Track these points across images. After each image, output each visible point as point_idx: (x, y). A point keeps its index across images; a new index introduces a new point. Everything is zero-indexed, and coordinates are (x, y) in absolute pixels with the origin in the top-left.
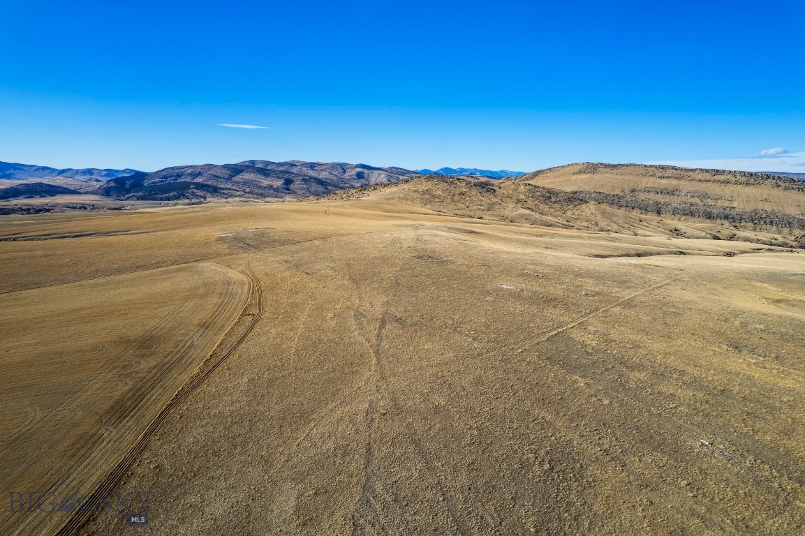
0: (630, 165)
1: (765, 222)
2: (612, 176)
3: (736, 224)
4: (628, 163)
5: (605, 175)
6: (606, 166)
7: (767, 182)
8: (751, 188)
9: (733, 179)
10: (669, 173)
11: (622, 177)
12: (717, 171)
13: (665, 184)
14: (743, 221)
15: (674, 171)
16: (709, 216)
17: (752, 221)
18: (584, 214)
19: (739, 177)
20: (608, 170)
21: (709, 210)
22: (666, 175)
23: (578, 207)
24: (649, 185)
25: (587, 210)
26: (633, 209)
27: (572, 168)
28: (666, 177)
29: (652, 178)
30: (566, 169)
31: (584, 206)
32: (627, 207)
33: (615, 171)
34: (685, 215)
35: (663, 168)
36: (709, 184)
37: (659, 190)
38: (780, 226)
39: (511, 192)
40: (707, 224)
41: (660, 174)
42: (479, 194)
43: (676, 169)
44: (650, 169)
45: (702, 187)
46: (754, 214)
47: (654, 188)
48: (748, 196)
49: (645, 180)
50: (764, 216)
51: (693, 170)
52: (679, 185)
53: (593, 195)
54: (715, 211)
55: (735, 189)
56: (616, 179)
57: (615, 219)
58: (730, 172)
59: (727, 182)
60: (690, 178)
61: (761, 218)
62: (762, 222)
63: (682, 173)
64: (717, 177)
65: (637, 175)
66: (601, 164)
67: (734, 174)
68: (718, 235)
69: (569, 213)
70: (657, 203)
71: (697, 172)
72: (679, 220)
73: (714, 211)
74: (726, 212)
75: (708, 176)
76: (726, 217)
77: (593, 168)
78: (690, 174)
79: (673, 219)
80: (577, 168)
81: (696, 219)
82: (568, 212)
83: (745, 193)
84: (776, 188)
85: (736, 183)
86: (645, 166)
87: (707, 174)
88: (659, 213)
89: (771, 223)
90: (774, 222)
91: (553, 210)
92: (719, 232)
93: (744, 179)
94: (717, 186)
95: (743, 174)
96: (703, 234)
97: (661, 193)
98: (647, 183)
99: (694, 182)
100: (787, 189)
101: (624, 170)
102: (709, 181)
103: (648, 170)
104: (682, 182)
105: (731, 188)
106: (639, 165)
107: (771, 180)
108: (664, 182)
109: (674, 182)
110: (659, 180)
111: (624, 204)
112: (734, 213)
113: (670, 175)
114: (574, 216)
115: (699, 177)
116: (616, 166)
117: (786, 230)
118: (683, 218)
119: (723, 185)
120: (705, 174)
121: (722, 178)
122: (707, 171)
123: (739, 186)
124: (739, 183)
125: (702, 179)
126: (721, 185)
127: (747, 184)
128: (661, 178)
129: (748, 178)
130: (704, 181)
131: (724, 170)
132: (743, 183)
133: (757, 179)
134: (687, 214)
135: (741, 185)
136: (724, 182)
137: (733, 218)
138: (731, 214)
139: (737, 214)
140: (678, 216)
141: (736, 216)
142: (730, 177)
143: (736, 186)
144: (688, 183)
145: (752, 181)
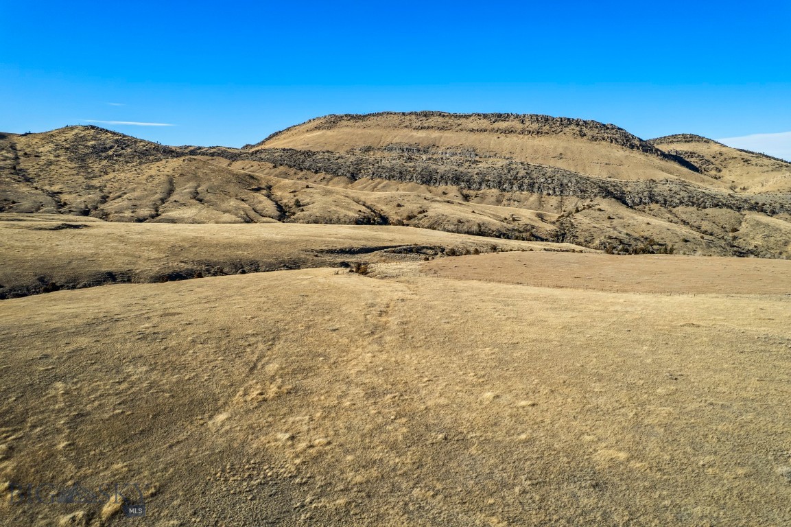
0: (383, 114)
1: (521, 187)
2: (351, 130)
3: (469, 193)
5: (345, 129)
7: (568, 129)
8: (543, 138)
9: (519, 126)
10: (432, 121)
11: (364, 131)
12: (500, 116)
13: (418, 138)
14: (483, 186)
15: (440, 119)
16: (428, 179)
17: (500, 185)
19: (527, 124)
20: (352, 122)
21: (433, 167)
22: (427, 125)
24: (396, 140)
28: (425, 128)
29: (406, 130)
30: (303, 126)
33: (360, 123)
34: (389, 178)
35: (426, 115)
36: (483, 136)
37: (406, 147)
41: (418, 124)
43: (444, 116)
44: (408, 117)
45: (471, 140)
46: (506, 171)
47: (401, 143)
48: (536, 152)
49: (395, 132)
50: (522, 173)
51: (466, 117)
52: (441, 138)
54: (443, 170)
55: (519, 141)
58: (517, 116)
59: (510, 131)
60: (459, 128)
61: (516, 178)
62: (515, 187)
63: (449, 121)
64: (498, 125)
65: (387, 127)
66: (347, 115)
67: (523, 119)
71: (472, 118)
73: (441, 168)
75: (485, 123)
76: (458, 180)
77: (334, 121)
78: (463, 121)
81: (402, 185)
83: (533, 146)
84: (579, 138)
85: (523, 132)
86: (404, 114)
87: (485, 120)
89: (531, 187)
93: (535, 126)
94: (494, 137)
95: (536, 118)
98: (395, 137)
99: (462, 134)
100: (594, 139)
102: (485, 130)
103: (405, 119)
104: (447, 134)
105: (515, 139)
106: (395, 114)
107: (573, 127)
108: (420, 135)
109: (435, 134)
110: (413, 133)
112: (473, 171)
113: (432, 124)
115: (473, 125)
116: (364, 116)
119: (502, 137)
120: (482, 121)
121: (503, 125)
122: (485, 116)
123: (526, 137)
124: (526, 133)
125: (475, 128)
126: (500, 136)
127: (538, 133)
128: (417, 129)
129: (540, 125)
130: (477, 130)
131: (510, 113)
132: (533, 132)
133: (554, 125)
134: (394, 177)
135: (529, 135)
136: (505, 132)
137: (469, 181)
138: (467, 174)
139: (477, 174)
140: (377, 181)
141: (475, 177)
142: (515, 124)
143: (521, 136)
144: (454, 135)
145: (546, 128)
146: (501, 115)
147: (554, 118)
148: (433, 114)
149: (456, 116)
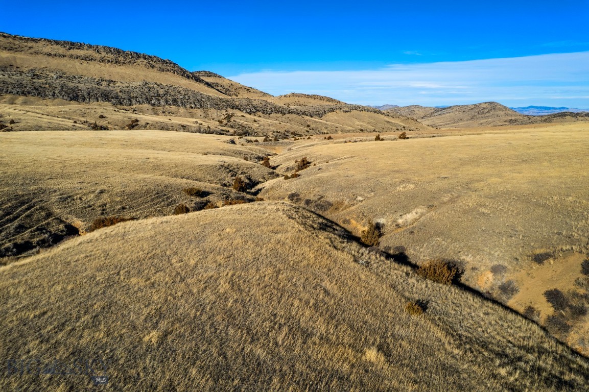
1: (167, 102)
3: (125, 107)
7: (139, 61)
8: (123, 67)
9: (96, 55)
12: (73, 44)
14: (134, 101)
15: (2, 39)
16: (75, 96)
17: (148, 100)
19: (103, 54)
21: (71, 85)
34: (23, 94)
36: (64, 61)
38: (188, 106)
40: (74, 106)
45: (54, 63)
46: (147, 90)
50: (161, 92)
51: (36, 41)
52: (15, 58)
54: (84, 87)
55: (103, 68)
58: (90, 47)
60: (32, 50)
61: (159, 95)
62: (162, 102)
64: (74, 52)
67: (97, 49)
68: (101, 122)
71: (42, 43)
72: (12, 102)
73: (81, 86)
74: (102, 87)
75: (61, 50)
76: (106, 97)
78: (30, 44)
81: (48, 101)
83: (118, 73)
84: (150, 68)
85: (102, 60)
87: (58, 47)
89: (175, 101)
90: (179, 101)
92: (102, 117)
93: (110, 56)
94: (77, 63)
95: (109, 50)
96: (70, 123)
99: (40, 57)
100: (162, 70)
102: (64, 56)
104: (19, 56)
105: (98, 66)
107: (142, 59)
109: (5, 54)
112: (117, 88)
115: (48, 49)
117: (199, 112)
118: (21, 99)
119: (85, 63)
120: (55, 46)
121: (81, 53)
122: (56, 42)
123: (107, 65)
124: (106, 61)
125: (53, 53)
126: (82, 62)
127: (116, 62)
129: (115, 56)
130: (55, 55)
131: (82, 43)
132: (112, 62)
133: (127, 57)
134: (29, 93)
135: (110, 64)
136: (85, 59)
137: (117, 98)
138: (111, 92)
139: (121, 92)
140: (8, 96)
141: (120, 94)
142: (91, 52)
143: (103, 64)
144: (31, 58)
145: (121, 59)
146: (74, 44)
147: (124, 52)
149: (21, 39)
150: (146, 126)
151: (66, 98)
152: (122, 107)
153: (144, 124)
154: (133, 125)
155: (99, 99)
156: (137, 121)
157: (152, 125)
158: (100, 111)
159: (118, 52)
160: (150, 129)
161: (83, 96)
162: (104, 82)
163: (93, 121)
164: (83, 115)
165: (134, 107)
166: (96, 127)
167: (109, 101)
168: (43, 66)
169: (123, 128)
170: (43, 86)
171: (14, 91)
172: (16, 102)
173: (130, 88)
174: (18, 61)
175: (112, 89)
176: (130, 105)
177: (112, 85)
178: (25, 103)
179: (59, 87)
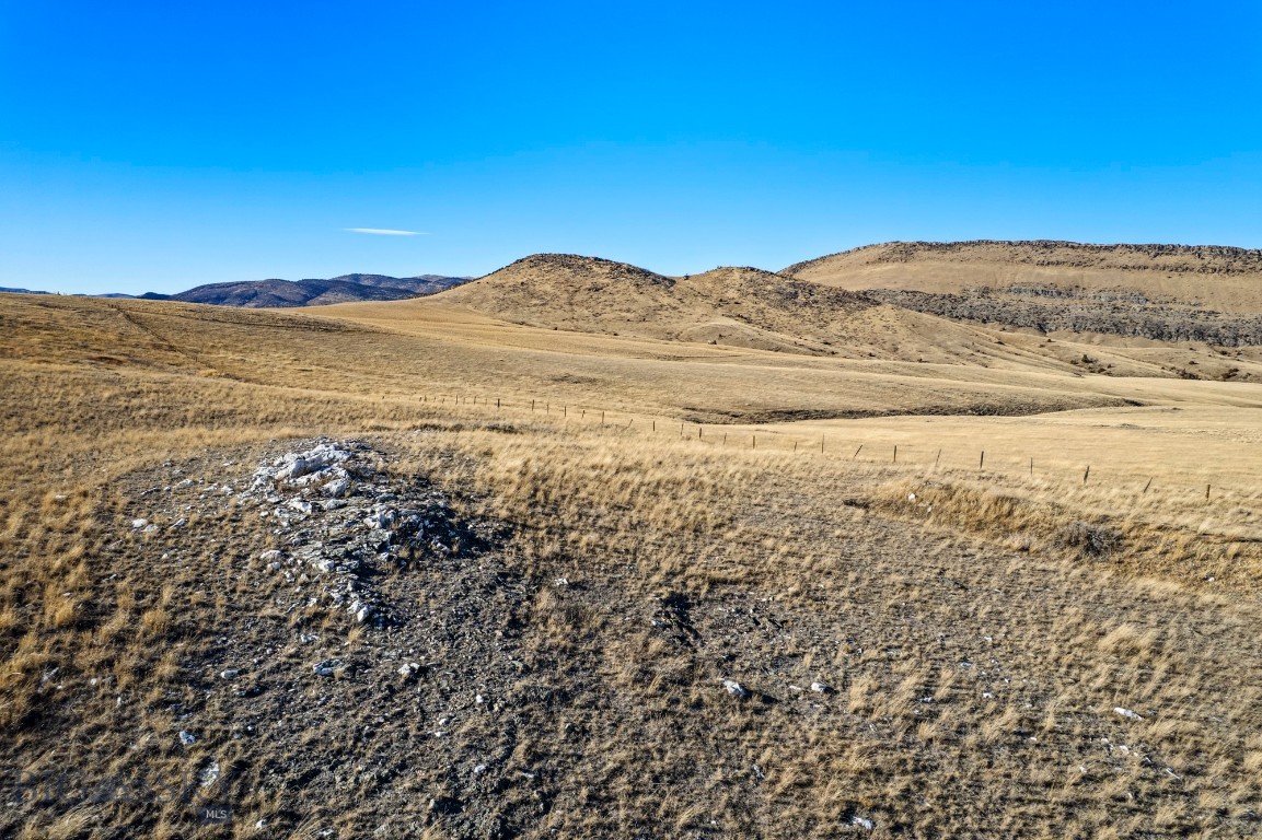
0: (979, 243)
2: (943, 264)
3: (1225, 349)
4: (975, 239)
5: (929, 262)
6: (931, 247)
8: (1236, 278)
9: (1195, 262)
10: (1059, 254)
11: (964, 265)
12: (1161, 248)
13: (1051, 277)
14: (1241, 341)
15: (1070, 251)
16: (1159, 333)
18: (868, 329)
19: (1208, 258)
20: (934, 253)
21: (1156, 319)
22: (1054, 259)
23: (857, 314)
24: (1019, 279)
25: (876, 321)
26: (984, 321)
27: (864, 253)
28: (1053, 263)
29: (1024, 266)
30: (852, 256)
31: (870, 311)
32: (971, 318)
33: (949, 255)
34: (1102, 331)
35: (1046, 246)
36: (1145, 274)
37: (1039, 288)
39: (710, 286)
40: (1159, 348)
41: (1042, 258)
42: (633, 288)
43: (1073, 247)
44: (1020, 249)
45: (1131, 280)
47: (1030, 283)
48: (1234, 295)
49: (1010, 268)
51: (1110, 248)
52: (1082, 277)
53: (899, 298)
54: (1172, 322)
55: (1203, 282)
56: (951, 270)
57: (939, 338)
58: (1188, 248)
59: (1185, 269)
60: (1104, 264)
63: (1086, 255)
64: (1162, 260)
65: (994, 261)
66: (921, 244)
67: (1198, 252)
68: (1191, 370)
69: (834, 327)
70: (1038, 311)
71: (1118, 251)
72: (1091, 341)
73: (1169, 320)
74: (1198, 322)
75: (1142, 258)
76: (1200, 334)
77: (906, 251)
78: (1103, 254)
79: (1075, 341)
80: (875, 253)
81: (1127, 340)
82: (832, 324)
83: (1226, 289)
85: (1204, 269)
86: (1010, 243)
87: (1140, 254)
88: (1042, 329)
91: (798, 321)
92: (1192, 363)
93: (1220, 262)
94: (1163, 276)
95: (1218, 251)
96: (1157, 369)
97: (1045, 292)
98: (1016, 274)
99: (1113, 271)
101: (966, 252)
102: (1146, 267)
103: (1017, 250)
104: (1088, 272)
105: (1194, 279)
106: (997, 243)
108: (1050, 272)
109: (1072, 272)
110: (1040, 270)
111: (966, 313)
112: (1216, 324)
113: (1062, 259)
114: (844, 333)
115: (1125, 260)
116: (950, 245)
118: (1099, 336)
119: (1175, 276)
120: (1135, 255)
121: (1172, 260)
122: (1138, 248)
123: (1211, 277)
124: (1210, 271)
125: (1131, 264)
126: (1170, 274)
127: (1228, 270)
128: (1042, 264)
129: (1228, 260)
130: (1134, 267)
131: (1175, 244)
132: (1220, 270)
133: (1249, 261)
134: (1108, 330)
135: (1216, 274)
136: (1176, 270)
137: (1216, 336)
138: (1209, 328)
139: (1223, 327)
140: (1086, 334)
141: (1223, 331)
142: (1189, 259)
143: (1203, 275)
144: (1100, 273)
145: (1238, 264)
146: (1163, 247)
147: (1246, 251)
148: (1056, 244)
149: (1092, 248)
150: (1247, 378)
151: (1148, 335)
152: (1222, 349)
153: (1244, 374)
154: (1230, 375)
155: (1191, 337)
156: (1237, 370)
157: (1256, 376)
158: (1191, 356)
159: (1235, 252)
160: (1251, 381)
161: (1170, 333)
162: (1202, 314)
163: (1181, 368)
164: (1171, 360)
165: (1239, 349)
166: (1185, 375)
167: (1204, 340)
168: (1115, 285)
169: (1215, 378)
170: (1123, 321)
171: (1092, 328)
172: (1093, 339)
173: (1240, 323)
174: (1086, 280)
175: (1211, 323)
176: (1235, 345)
177: (1212, 318)
178: (1102, 342)
179: (1142, 324)
